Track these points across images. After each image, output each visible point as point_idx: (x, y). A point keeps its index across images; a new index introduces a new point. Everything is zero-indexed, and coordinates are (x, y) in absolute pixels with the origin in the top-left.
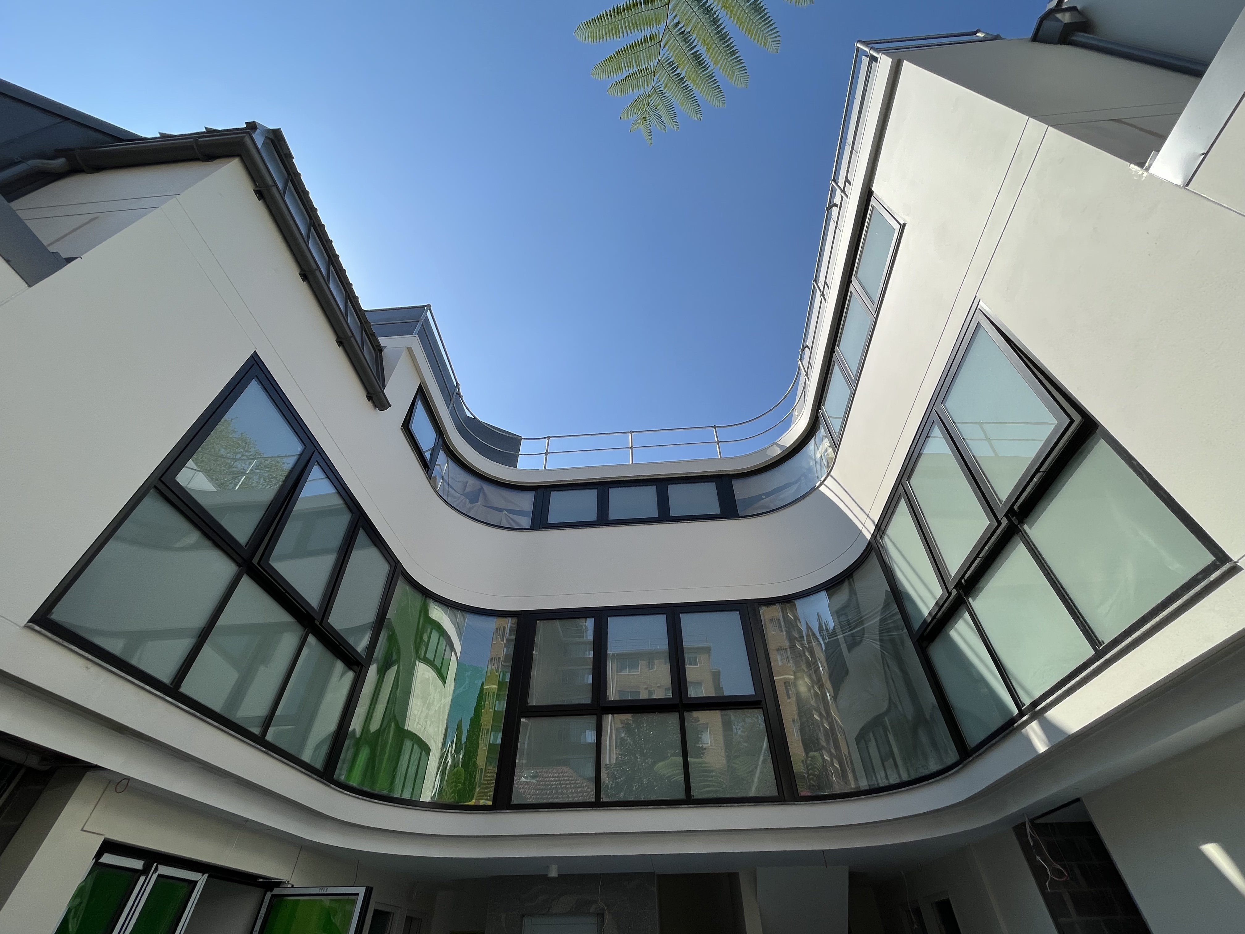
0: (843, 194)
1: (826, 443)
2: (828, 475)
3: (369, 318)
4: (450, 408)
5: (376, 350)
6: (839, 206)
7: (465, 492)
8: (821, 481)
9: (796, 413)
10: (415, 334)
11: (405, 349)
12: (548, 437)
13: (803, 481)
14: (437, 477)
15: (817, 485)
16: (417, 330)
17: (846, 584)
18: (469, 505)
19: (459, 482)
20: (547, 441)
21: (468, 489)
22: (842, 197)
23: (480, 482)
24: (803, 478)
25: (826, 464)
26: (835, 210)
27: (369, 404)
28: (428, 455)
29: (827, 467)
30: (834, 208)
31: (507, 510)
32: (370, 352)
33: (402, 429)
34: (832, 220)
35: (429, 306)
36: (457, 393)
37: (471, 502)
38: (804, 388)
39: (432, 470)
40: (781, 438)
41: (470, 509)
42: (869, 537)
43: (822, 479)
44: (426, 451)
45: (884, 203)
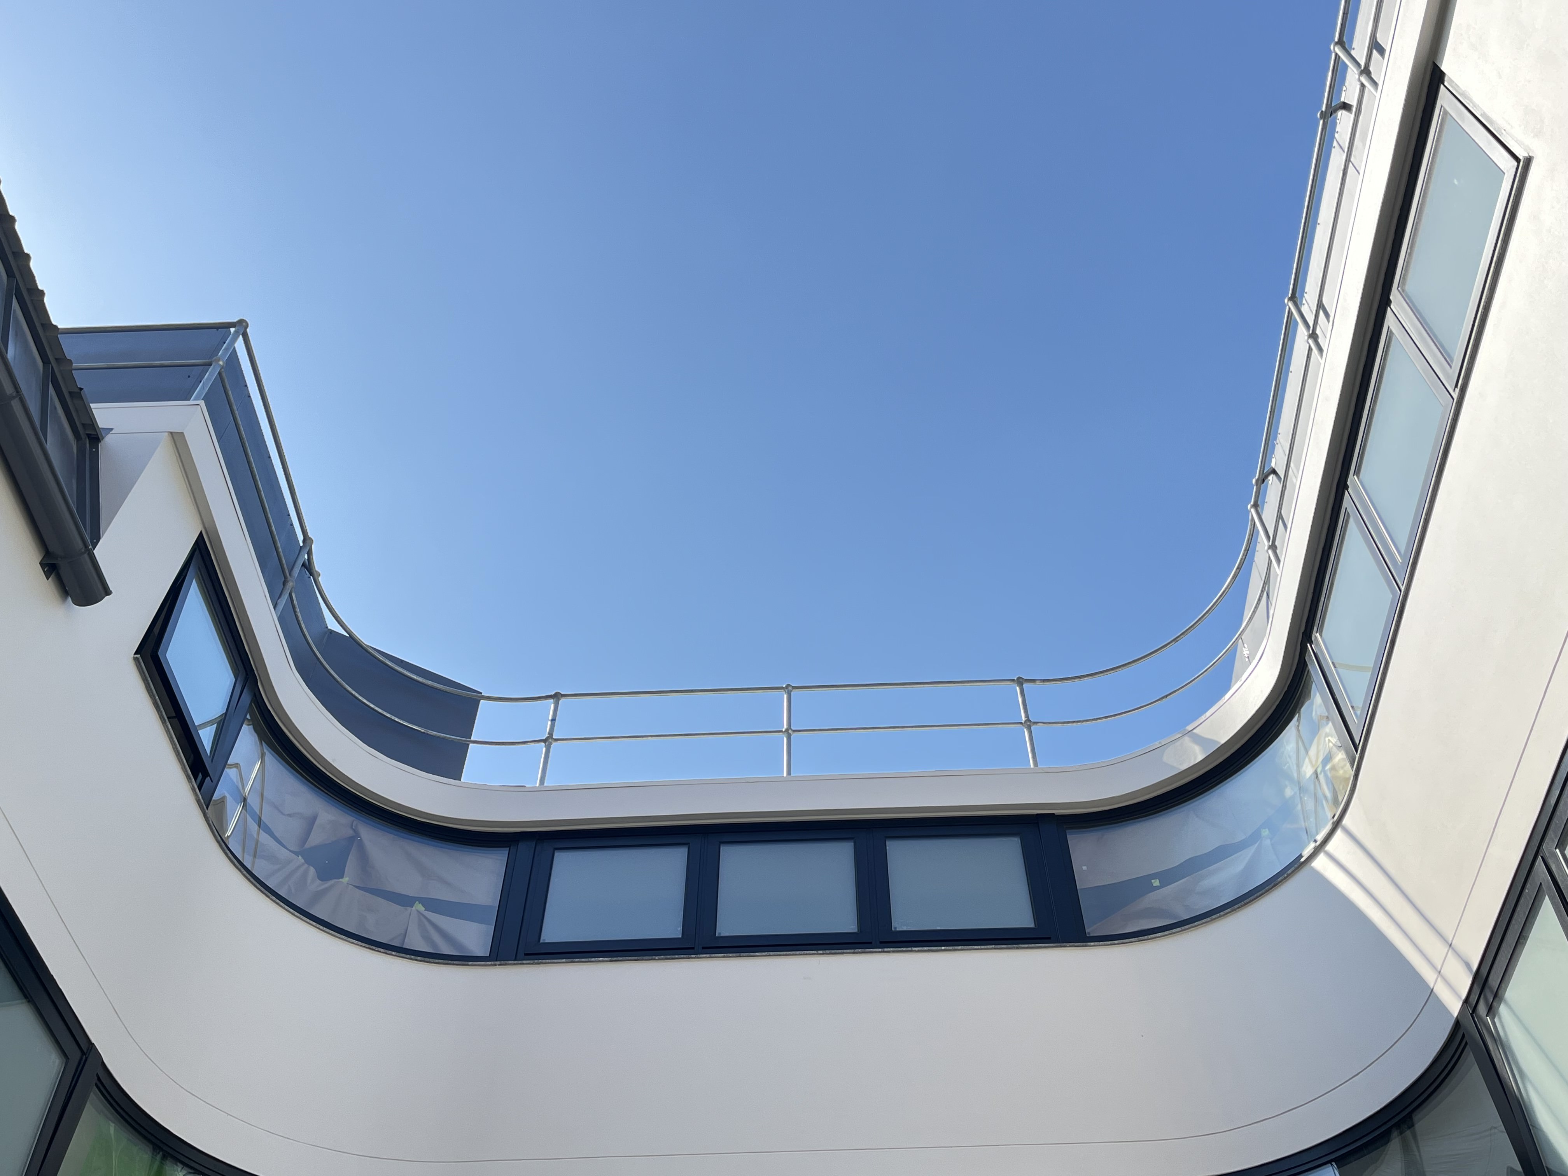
0: (1364, 79)
1: (1327, 735)
2: (1337, 825)
3: (70, 349)
4: (280, 607)
5: (83, 436)
6: (1354, 109)
7: (307, 846)
8: (1315, 841)
9: (1246, 652)
10: (196, 399)
11: (165, 439)
12: (557, 696)
13: (1267, 842)
14: (230, 801)
15: (1306, 853)
16: (202, 388)
17: (1395, 1143)
18: (314, 885)
19: (289, 815)
20: (552, 706)
21: (316, 839)
22: (1363, 86)
23: (351, 819)
24: (1265, 832)
25: (1329, 794)
26: (1344, 119)
27: (45, 586)
28: (206, 737)
29: (1334, 804)
30: (1341, 114)
31: (423, 901)
32: (64, 443)
33: (135, 659)
34: (1335, 144)
35: (241, 326)
36: (304, 565)
37: (325, 874)
38: (1266, 582)
39: (215, 781)
40: (1203, 718)
41: (318, 896)
42: (1455, 1007)
43: (1320, 837)
44: (204, 725)
45: (1475, 105)
